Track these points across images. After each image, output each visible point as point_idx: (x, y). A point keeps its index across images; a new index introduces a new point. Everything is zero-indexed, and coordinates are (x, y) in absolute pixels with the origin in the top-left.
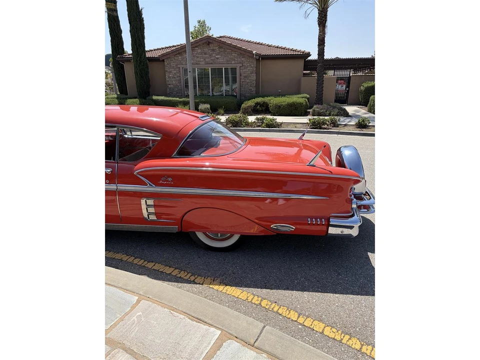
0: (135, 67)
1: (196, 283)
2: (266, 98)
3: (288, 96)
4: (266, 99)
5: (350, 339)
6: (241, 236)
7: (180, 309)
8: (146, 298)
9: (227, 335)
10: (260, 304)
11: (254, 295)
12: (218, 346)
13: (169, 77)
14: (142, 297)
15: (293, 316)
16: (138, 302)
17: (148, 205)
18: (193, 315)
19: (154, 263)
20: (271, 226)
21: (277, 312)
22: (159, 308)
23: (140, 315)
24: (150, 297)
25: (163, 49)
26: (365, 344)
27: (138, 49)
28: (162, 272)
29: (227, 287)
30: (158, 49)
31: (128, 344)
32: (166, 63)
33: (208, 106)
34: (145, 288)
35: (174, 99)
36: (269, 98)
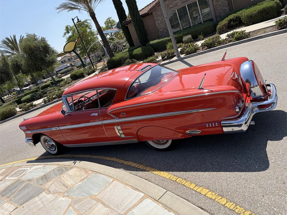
0: (135, 26)
1: (146, 171)
2: (237, 12)
3: (260, 3)
4: (238, 14)
5: (221, 198)
6: (172, 140)
7: (130, 184)
8: (116, 180)
9: (147, 196)
10: (176, 180)
11: (174, 175)
12: (141, 201)
13: (158, 24)
14: (115, 179)
15: (192, 186)
16: (112, 181)
17: (119, 130)
18: (135, 187)
19: (128, 161)
20: (186, 132)
21: (184, 185)
22: (121, 184)
23: (112, 188)
24: (118, 179)
25: (150, 4)
26: (229, 201)
27: (133, 12)
28: (131, 166)
29: (161, 172)
30: (148, 6)
31: (103, 201)
32: (154, 15)
33: (190, 36)
34: (117, 175)
35: (164, 39)
36: (241, 12)
